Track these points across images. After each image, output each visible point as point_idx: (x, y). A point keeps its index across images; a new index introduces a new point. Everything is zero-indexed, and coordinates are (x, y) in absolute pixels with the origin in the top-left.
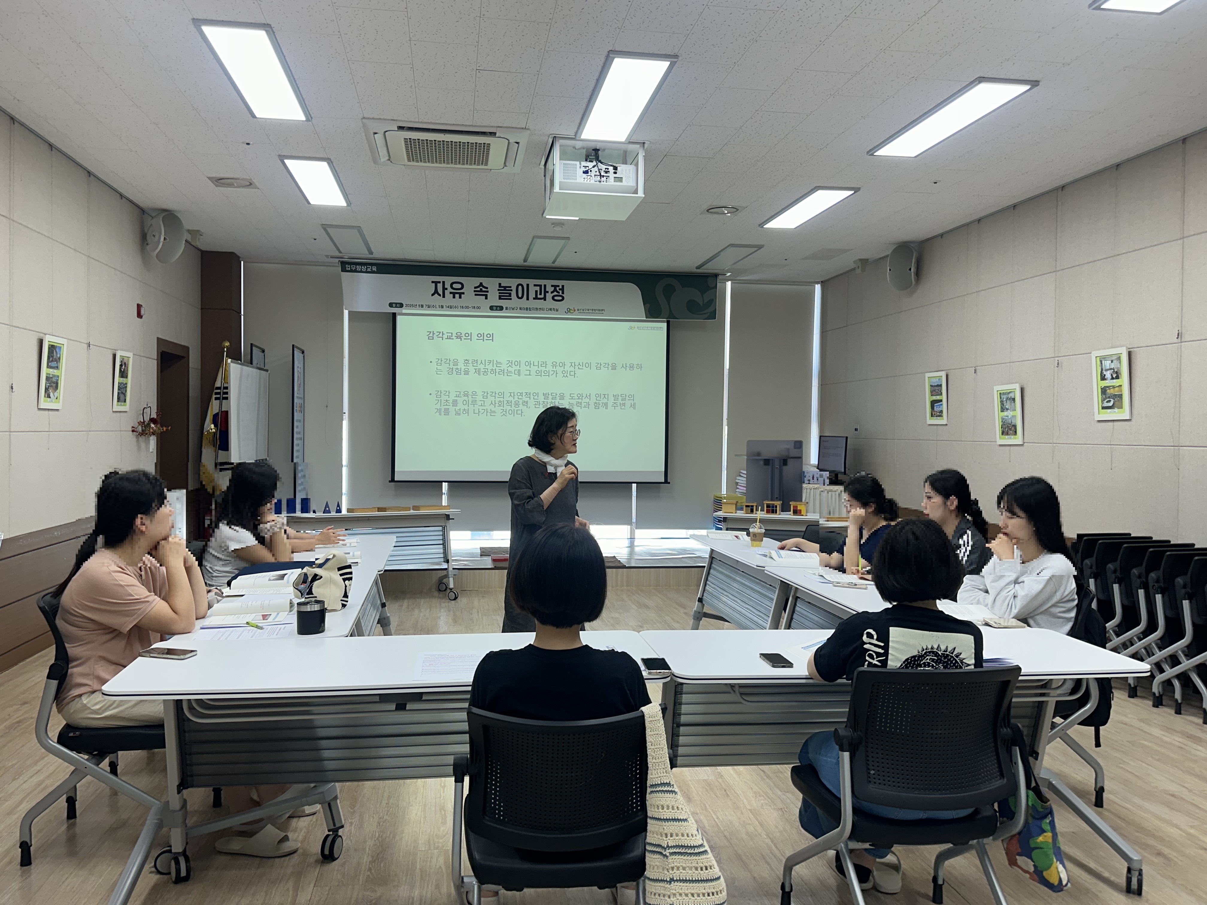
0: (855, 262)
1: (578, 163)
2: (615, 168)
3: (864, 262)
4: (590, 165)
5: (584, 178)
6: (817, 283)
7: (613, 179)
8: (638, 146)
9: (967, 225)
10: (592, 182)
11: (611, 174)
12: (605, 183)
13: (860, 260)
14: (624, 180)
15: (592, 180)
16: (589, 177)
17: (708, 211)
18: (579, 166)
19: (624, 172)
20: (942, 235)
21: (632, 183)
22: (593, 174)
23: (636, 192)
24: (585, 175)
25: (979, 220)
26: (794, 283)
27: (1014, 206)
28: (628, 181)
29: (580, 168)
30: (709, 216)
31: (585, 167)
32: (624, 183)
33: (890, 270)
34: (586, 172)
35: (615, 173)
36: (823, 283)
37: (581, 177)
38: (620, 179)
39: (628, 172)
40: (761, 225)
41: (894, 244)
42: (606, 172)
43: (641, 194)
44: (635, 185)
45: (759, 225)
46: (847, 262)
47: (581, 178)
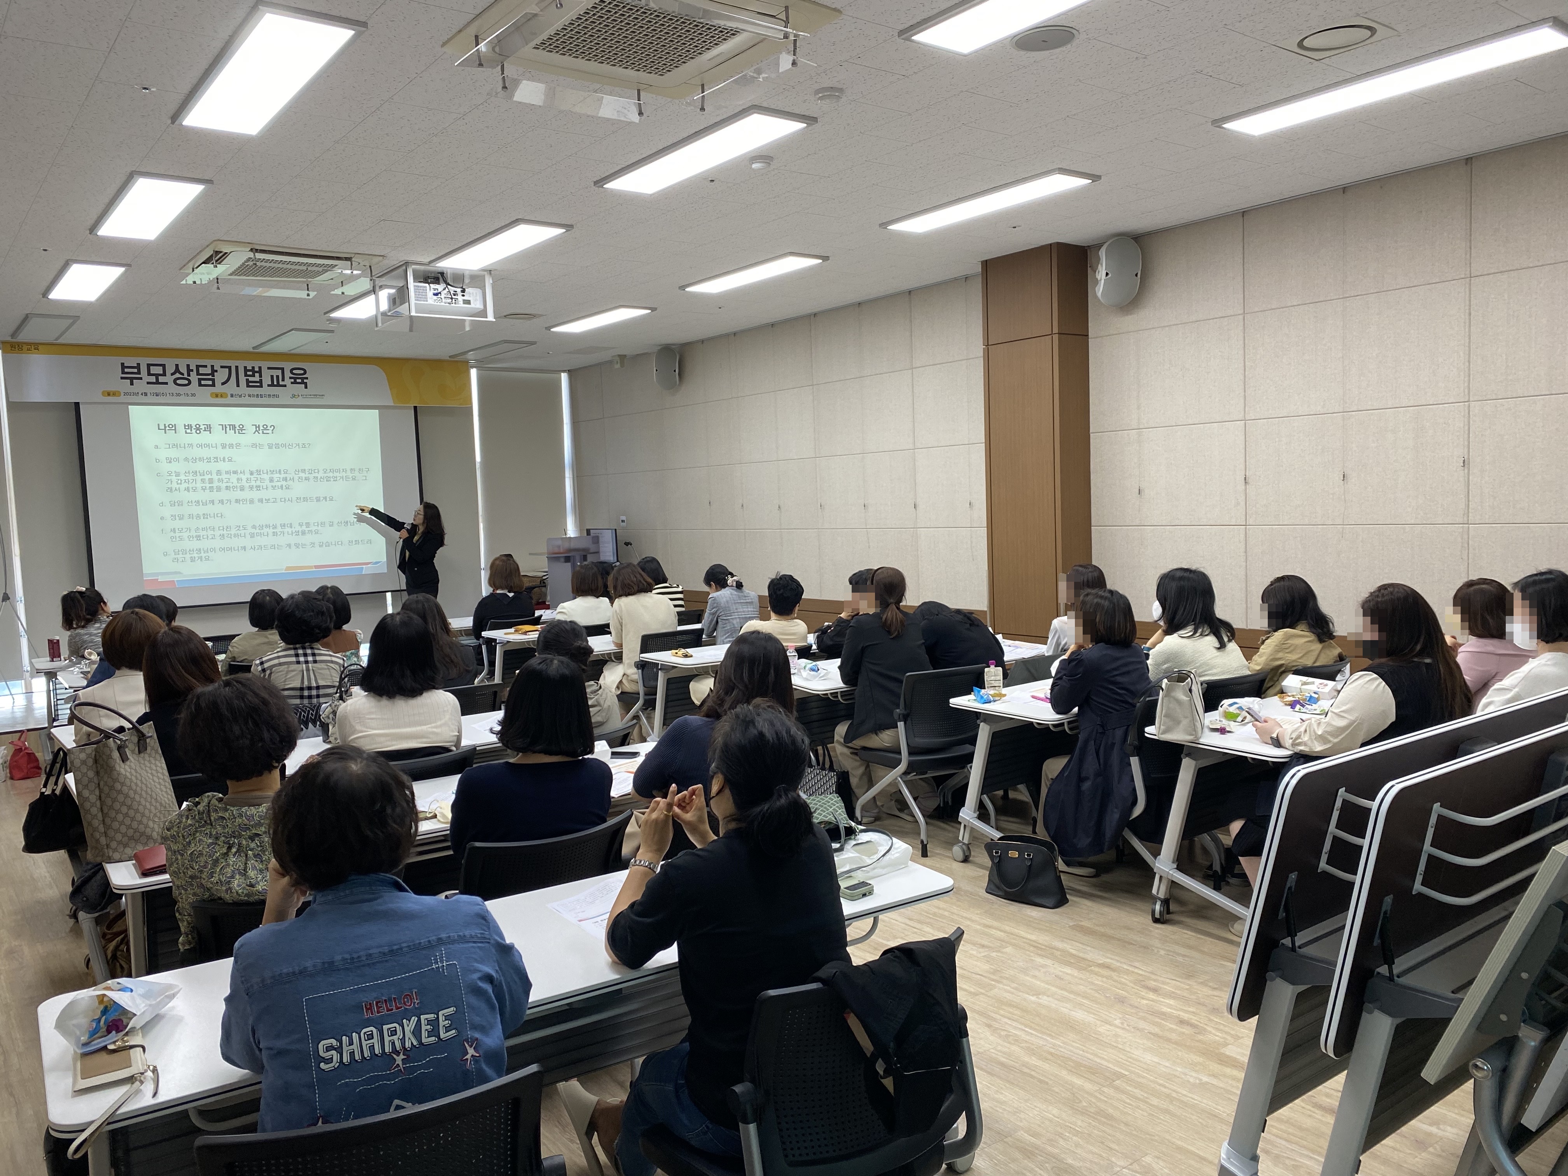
0: (613, 357)
1: (427, 285)
2: (463, 291)
3: (622, 357)
4: (440, 287)
5: (435, 300)
6: (564, 371)
7: (462, 302)
8: (486, 273)
10: (443, 304)
11: (460, 298)
12: (453, 305)
13: (619, 356)
14: (472, 302)
15: (443, 302)
16: (439, 299)
17: (505, 316)
18: (430, 289)
19: (472, 295)
20: (701, 341)
21: (480, 305)
22: (443, 296)
23: (483, 313)
24: (435, 297)
26: (542, 371)
27: (772, 325)
28: (477, 305)
29: (430, 290)
31: (435, 289)
32: (472, 305)
33: (655, 367)
34: (436, 294)
35: (463, 296)
36: (570, 372)
37: (431, 298)
38: (467, 302)
39: (475, 294)
40: (548, 328)
41: (659, 345)
42: (454, 295)
43: (491, 318)
44: (482, 307)
45: (546, 328)
47: (431, 300)
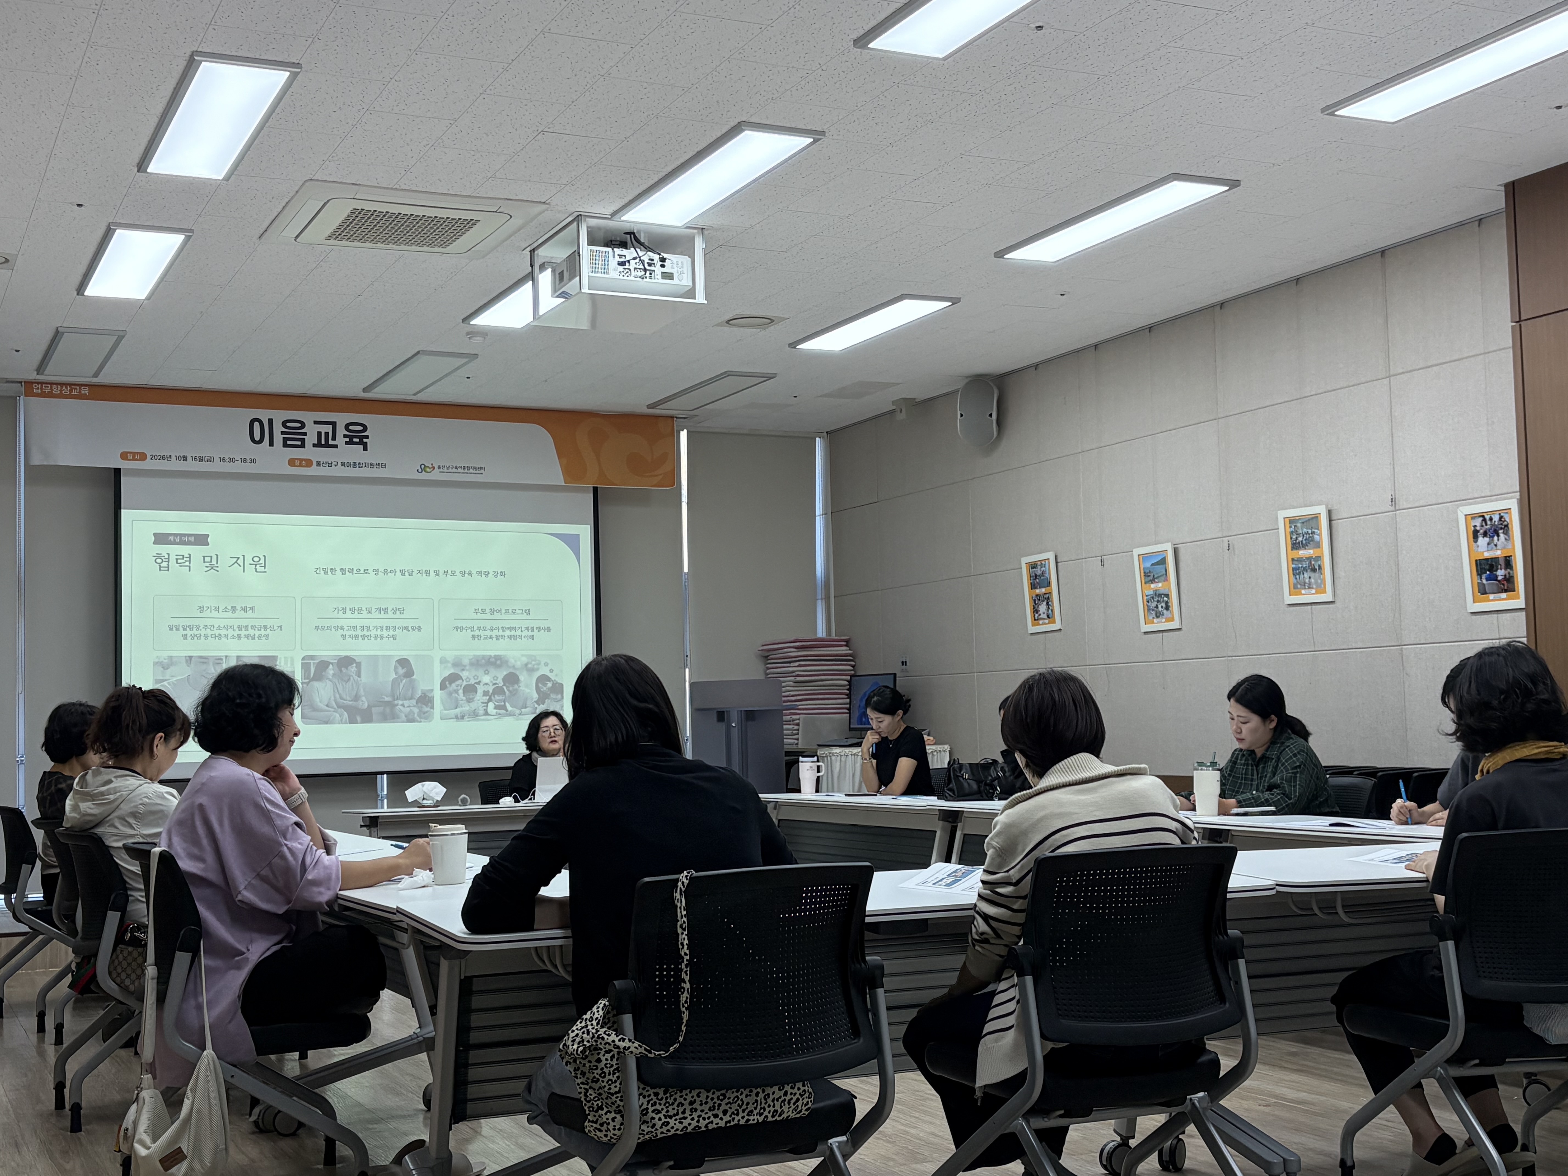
0: (894, 403)
1: (609, 249)
2: (663, 260)
3: (910, 403)
4: (630, 253)
5: (620, 272)
6: (820, 434)
7: (660, 277)
8: (694, 230)
9: (1077, 351)
10: (632, 278)
11: (658, 270)
12: (648, 280)
13: (904, 400)
14: (675, 276)
15: (633, 275)
16: (627, 270)
17: (728, 322)
18: (614, 255)
19: (675, 266)
20: (1036, 366)
21: (687, 282)
22: (632, 267)
23: (691, 293)
24: (621, 268)
25: (1096, 346)
27: (1150, 328)
28: (683, 280)
30: (727, 329)
31: (620, 256)
32: (676, 281)
33: (962, 415)
34: (622, 264)
35: (663, 266)
36: (829, 435)
37: (615, 270)
38: (668, 276)
39: (680, 265)
40: (795, 345)
41: (967, 377)
42: (650, 265)
43: (700, 299)
44: (691, 284)
45: (790, 345)
46: (881, 402)
47: (615, 272)
